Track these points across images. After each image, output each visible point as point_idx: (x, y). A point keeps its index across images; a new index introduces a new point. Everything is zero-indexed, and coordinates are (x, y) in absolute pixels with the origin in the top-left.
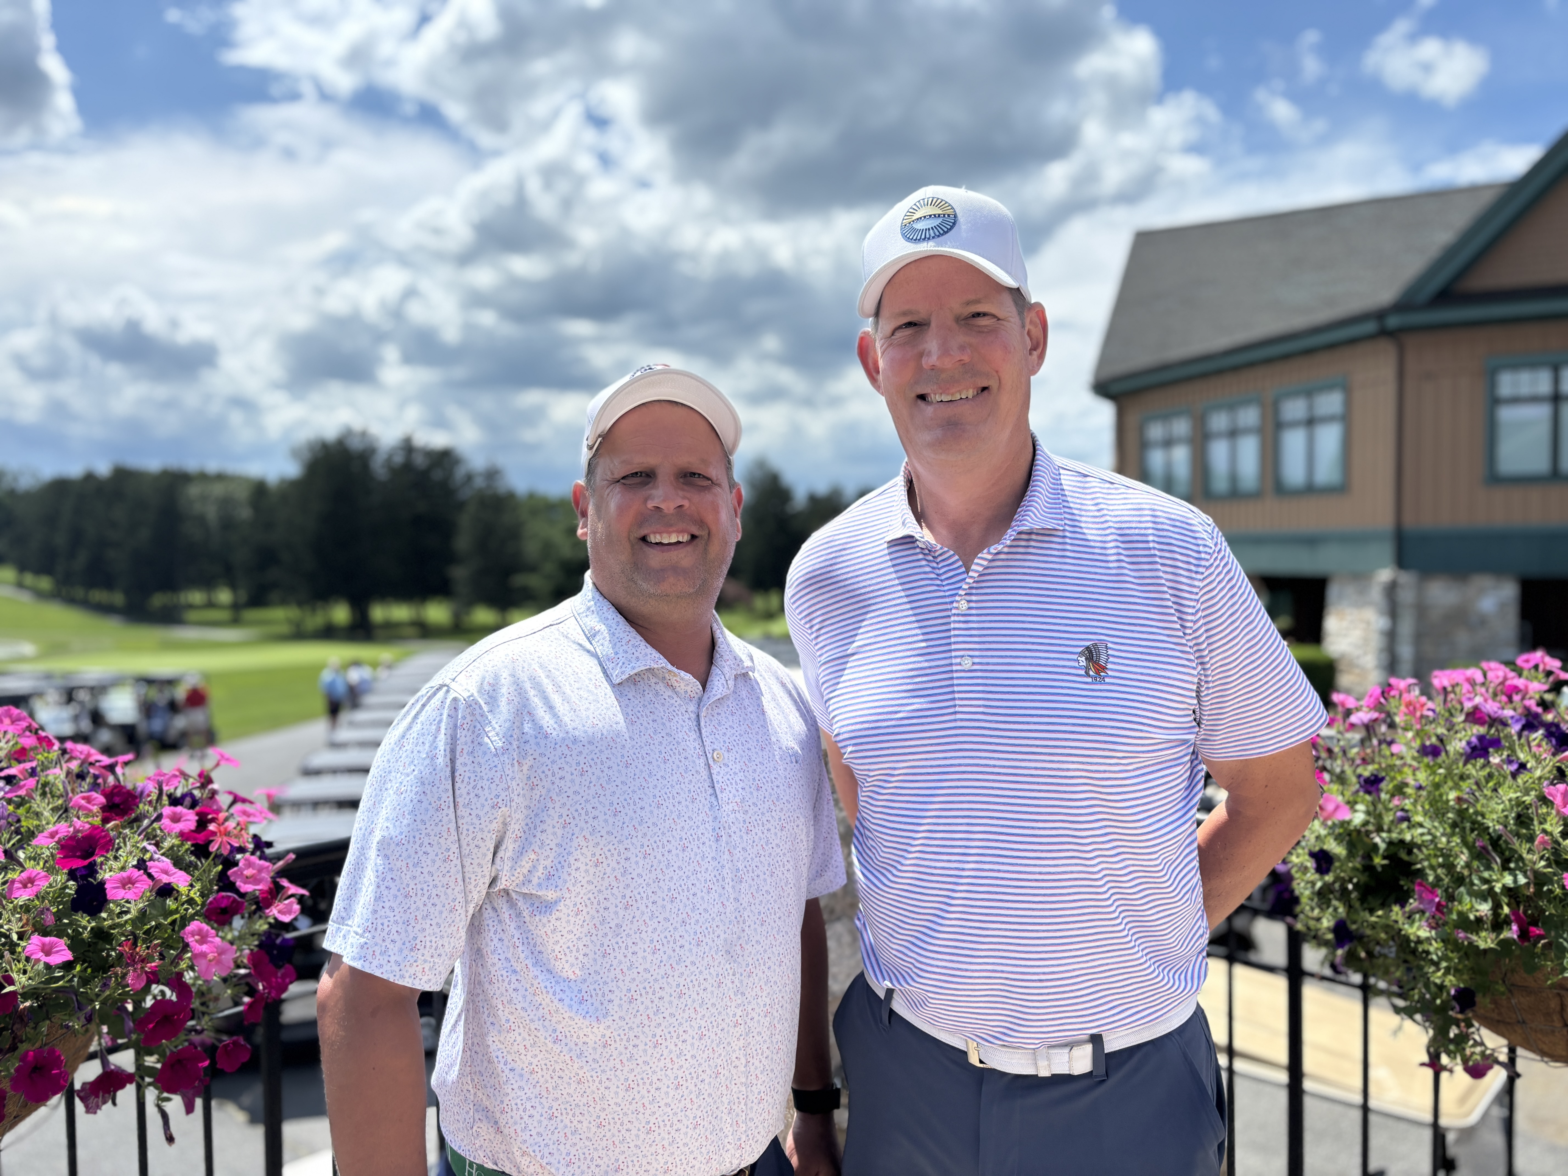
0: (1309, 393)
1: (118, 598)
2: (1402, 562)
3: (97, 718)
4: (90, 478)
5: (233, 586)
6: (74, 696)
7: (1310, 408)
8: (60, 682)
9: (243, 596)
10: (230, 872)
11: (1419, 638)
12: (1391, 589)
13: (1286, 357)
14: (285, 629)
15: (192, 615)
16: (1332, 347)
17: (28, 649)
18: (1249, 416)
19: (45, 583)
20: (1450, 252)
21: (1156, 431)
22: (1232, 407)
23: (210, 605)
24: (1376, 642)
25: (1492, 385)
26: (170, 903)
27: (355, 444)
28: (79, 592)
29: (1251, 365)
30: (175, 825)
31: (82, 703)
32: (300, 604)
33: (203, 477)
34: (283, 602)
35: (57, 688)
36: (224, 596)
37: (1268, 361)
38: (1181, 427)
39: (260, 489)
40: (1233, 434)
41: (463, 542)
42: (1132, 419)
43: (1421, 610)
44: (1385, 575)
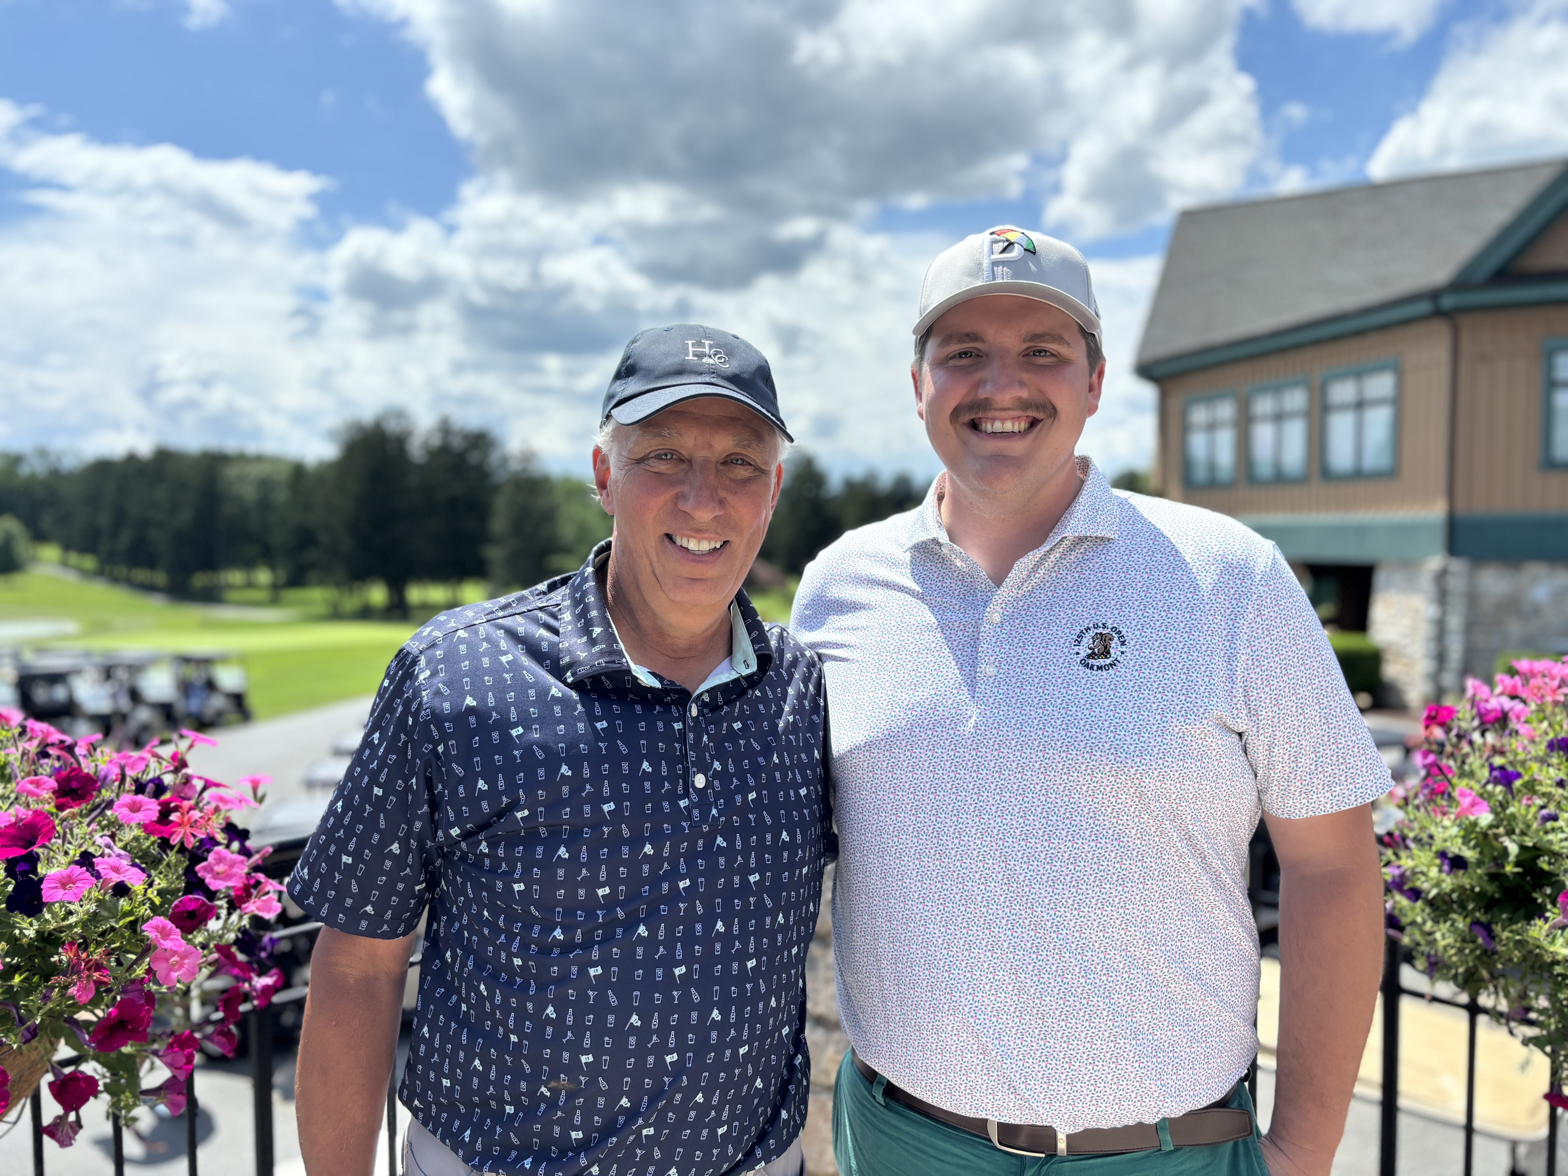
0: (1359, 375)
1: (160, 578)
2: (1453, 548)
3: (135, 696)
4: (132, 459)
5: (273, 567)
6: (111, 674)
7: (1360, 391)
8: (99, 660)
9: (283, 575)
10: (198, 868)
11: (1470, 627)
12: (1441, 576)
13: (1336, 339)
14: (321, 609)
15: (233, 595)
16: (1384, 328)
17: (70, 626)
18: (1296, 399)
19: (89, 562)
20: (1506, 232)
21: (1199, 415)
22: (1277, 390)
23: (250, 585)
24: (1425, 631)
25: (1549, 367)
26: (124, 904)
27: (392, 426)
28: (122, 570)
29: (1299, 347)
30: (136, 815)
31: (120, 681)
32: (338, 585)
33: (242, 458)
34: (322, 582)
35: (96, 666)
36: (263, 576)
37: (1317, 343)
38: (1226, 410)
39: (298, 471)
40: (1279, 417)
41: (499, 524)
42: (1175, 403)
43: (1472, 599)
44: (1435, 562)
